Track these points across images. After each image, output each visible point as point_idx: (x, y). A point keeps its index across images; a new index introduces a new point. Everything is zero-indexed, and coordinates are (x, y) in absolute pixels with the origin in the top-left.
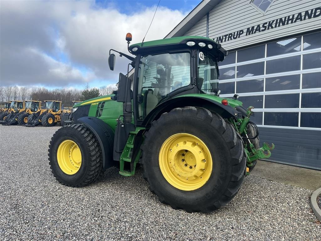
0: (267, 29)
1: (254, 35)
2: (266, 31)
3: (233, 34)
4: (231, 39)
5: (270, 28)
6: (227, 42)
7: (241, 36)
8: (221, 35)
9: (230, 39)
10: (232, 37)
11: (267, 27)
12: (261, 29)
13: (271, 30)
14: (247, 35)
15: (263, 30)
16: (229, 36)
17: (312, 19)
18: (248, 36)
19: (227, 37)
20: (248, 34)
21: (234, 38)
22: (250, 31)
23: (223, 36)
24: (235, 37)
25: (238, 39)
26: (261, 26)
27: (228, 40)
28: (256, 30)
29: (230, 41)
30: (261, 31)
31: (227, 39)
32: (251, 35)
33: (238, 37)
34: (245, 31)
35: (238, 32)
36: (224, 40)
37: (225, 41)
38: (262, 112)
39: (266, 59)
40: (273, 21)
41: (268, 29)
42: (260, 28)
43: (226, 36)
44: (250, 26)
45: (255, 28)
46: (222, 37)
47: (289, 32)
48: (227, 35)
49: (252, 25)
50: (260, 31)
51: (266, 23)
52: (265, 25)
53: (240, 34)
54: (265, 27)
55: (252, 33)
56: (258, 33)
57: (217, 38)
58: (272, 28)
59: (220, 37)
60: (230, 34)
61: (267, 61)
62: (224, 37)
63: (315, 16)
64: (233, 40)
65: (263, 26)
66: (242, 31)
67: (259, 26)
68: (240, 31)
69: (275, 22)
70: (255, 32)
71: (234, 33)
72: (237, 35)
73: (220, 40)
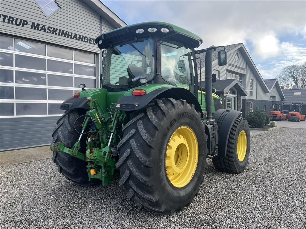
0: (52, 33)
1: (39, 32)
4: (13, 24)
5: (55, 33)
6: (6, 24)
7: (25, 26)
9: (10, 22)
10: (14, 22)
11: (52, 32)
13: (55, 35)
14: (32, 28)
15: (48, 32)
16: (10, 18)
17: (83, 42)
18: (33, 30)
19: (6, 18)
20: (33, 28)
21: (16, 24)
22: (35, 26)
24: (18, 23)
25: (20, 27)
26: (46, 27)
27: (8, 22)
29: (10, 25)
31: (6, 21)
32: (36, 31)
33: (21, 25)
34: (31, 24)
35: (21, 20)
36: (2, 20)
37: (4, 21)
40: (57, 29)
42: (45, 29)
43: (5, 16)
44: (36, 22)
47: (69, 44)
48: (7, 17)
49: (39, 22)
50: (45, 32)
51: (51, 28)
54: (51, 31)
55: (38, 30)
56: (43, 32)
60: (10, 17)
62: (2, 17)
63: (85, 41)
64: (14, 26)
65: (48, 29)
66: (26, 21)
67: (44, 26)
68: (24, 21)
69: (58, 31)
70: (40, 30)
71: (17, 19)
72: (20, 23)
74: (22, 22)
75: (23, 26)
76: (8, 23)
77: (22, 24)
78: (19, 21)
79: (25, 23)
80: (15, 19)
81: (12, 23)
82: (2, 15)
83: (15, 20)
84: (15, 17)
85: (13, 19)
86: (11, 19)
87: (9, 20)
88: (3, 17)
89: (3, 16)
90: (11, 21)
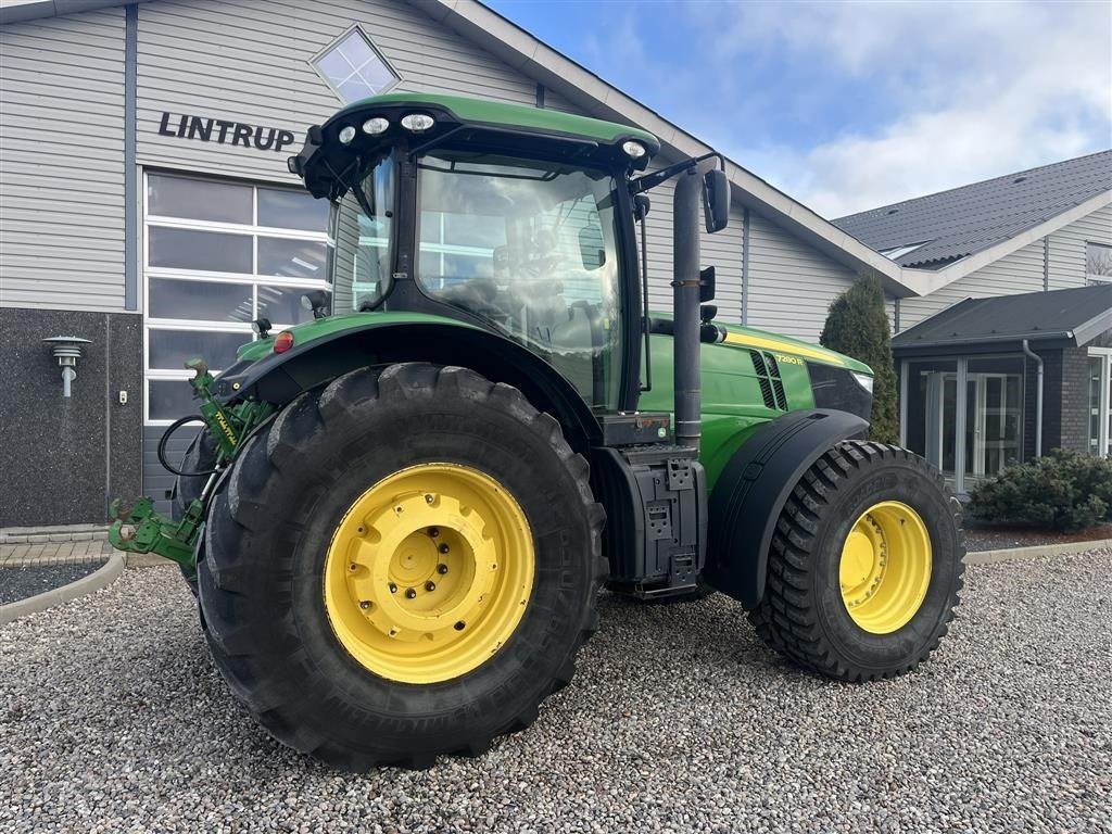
6: (227, 147)
7: (284, 147)
9: (241, 141)
10: (251, 140)
25: (270, 153)
29: (240, 149)
31: (229, 138)
34: (300, 139)
35: (272, 132)
36: (215, 136)
37: (221, 140)
43: (224, 125)
48: (231, 125)
53: (280, 143)
60: (240, 126)
68: (282, 133)
72: (271, 140)
73: (195, 128)
74: (276, 137)
75: (278, 149)
76: (235, 142)
77: (275, 143)
78: (266, 134)
79: (286, 138)
80: (254, 129)
81: (247, 144)
82: (215, 122)
83: (254, 134)
84: (253, 122)
85: (250, 131)
86: (243, 132)
87: (237, 135)
88: (219, 128)
89: (219, 123)
90: (242, 136)
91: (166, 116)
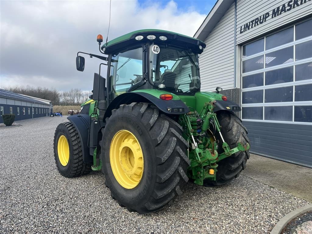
0: (292, 8)
1: (280, 16)
2: (292, 10)
3: (259, 18)
4: (258, 25)
5: (296, 6)
6: (254, 28)
7: (267, 19)
8: (248, 22)
9: (256, 24)
10: (259, 22)
11: (293, 5)
12: (287, 9)
13: (297, 8)
14: (272, 17)
15: (288, 10)
16: (256, 21)
18: (275, 19)
19: (254, 22)
20: (274, 16)
21: (261, 23)
22: (276, 13)
23: (250, 22)
24: (261, 21)
25: (264, 23)
26: (286, 5)
27: (255, 26)
28: (282, 10)
30: (286, 10)
32: (277, 17)
33: (264, 21)
34: (271, 13)
35: (263, 16)
36: (250, 27)
37: (252, 27)
38: (292, 106)
39: (295, 43)
41: (294, 7)
42: (285, 8)
43: (252, 22)
44: (275, 7)
45: (280, 9)
46: (248, 24)
48: (253, 21)
49: (277, 6)
50: (285, 12)
51: (291, 1)
52: (290, 4)
53: (266, 17)
54: (291, 6)
55: (278, 15)
56: (284, 14)
57: (245, 25)
58: (298, 5)
59: (247, 24)
60: (256, 19)
61: (296, 45)
62: (251, 24)
64: (260, 25)
65: (289, 5)
66: (268, 13)
67: (284, 5)
68: (266, 14)
70: (281, 14)
71: (261, 17)
72: (263, 19)
73: (247, 27)
83: (259, 20)
91: (241, 27)
